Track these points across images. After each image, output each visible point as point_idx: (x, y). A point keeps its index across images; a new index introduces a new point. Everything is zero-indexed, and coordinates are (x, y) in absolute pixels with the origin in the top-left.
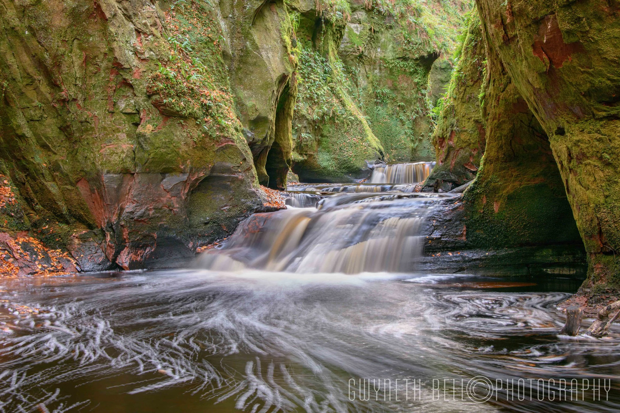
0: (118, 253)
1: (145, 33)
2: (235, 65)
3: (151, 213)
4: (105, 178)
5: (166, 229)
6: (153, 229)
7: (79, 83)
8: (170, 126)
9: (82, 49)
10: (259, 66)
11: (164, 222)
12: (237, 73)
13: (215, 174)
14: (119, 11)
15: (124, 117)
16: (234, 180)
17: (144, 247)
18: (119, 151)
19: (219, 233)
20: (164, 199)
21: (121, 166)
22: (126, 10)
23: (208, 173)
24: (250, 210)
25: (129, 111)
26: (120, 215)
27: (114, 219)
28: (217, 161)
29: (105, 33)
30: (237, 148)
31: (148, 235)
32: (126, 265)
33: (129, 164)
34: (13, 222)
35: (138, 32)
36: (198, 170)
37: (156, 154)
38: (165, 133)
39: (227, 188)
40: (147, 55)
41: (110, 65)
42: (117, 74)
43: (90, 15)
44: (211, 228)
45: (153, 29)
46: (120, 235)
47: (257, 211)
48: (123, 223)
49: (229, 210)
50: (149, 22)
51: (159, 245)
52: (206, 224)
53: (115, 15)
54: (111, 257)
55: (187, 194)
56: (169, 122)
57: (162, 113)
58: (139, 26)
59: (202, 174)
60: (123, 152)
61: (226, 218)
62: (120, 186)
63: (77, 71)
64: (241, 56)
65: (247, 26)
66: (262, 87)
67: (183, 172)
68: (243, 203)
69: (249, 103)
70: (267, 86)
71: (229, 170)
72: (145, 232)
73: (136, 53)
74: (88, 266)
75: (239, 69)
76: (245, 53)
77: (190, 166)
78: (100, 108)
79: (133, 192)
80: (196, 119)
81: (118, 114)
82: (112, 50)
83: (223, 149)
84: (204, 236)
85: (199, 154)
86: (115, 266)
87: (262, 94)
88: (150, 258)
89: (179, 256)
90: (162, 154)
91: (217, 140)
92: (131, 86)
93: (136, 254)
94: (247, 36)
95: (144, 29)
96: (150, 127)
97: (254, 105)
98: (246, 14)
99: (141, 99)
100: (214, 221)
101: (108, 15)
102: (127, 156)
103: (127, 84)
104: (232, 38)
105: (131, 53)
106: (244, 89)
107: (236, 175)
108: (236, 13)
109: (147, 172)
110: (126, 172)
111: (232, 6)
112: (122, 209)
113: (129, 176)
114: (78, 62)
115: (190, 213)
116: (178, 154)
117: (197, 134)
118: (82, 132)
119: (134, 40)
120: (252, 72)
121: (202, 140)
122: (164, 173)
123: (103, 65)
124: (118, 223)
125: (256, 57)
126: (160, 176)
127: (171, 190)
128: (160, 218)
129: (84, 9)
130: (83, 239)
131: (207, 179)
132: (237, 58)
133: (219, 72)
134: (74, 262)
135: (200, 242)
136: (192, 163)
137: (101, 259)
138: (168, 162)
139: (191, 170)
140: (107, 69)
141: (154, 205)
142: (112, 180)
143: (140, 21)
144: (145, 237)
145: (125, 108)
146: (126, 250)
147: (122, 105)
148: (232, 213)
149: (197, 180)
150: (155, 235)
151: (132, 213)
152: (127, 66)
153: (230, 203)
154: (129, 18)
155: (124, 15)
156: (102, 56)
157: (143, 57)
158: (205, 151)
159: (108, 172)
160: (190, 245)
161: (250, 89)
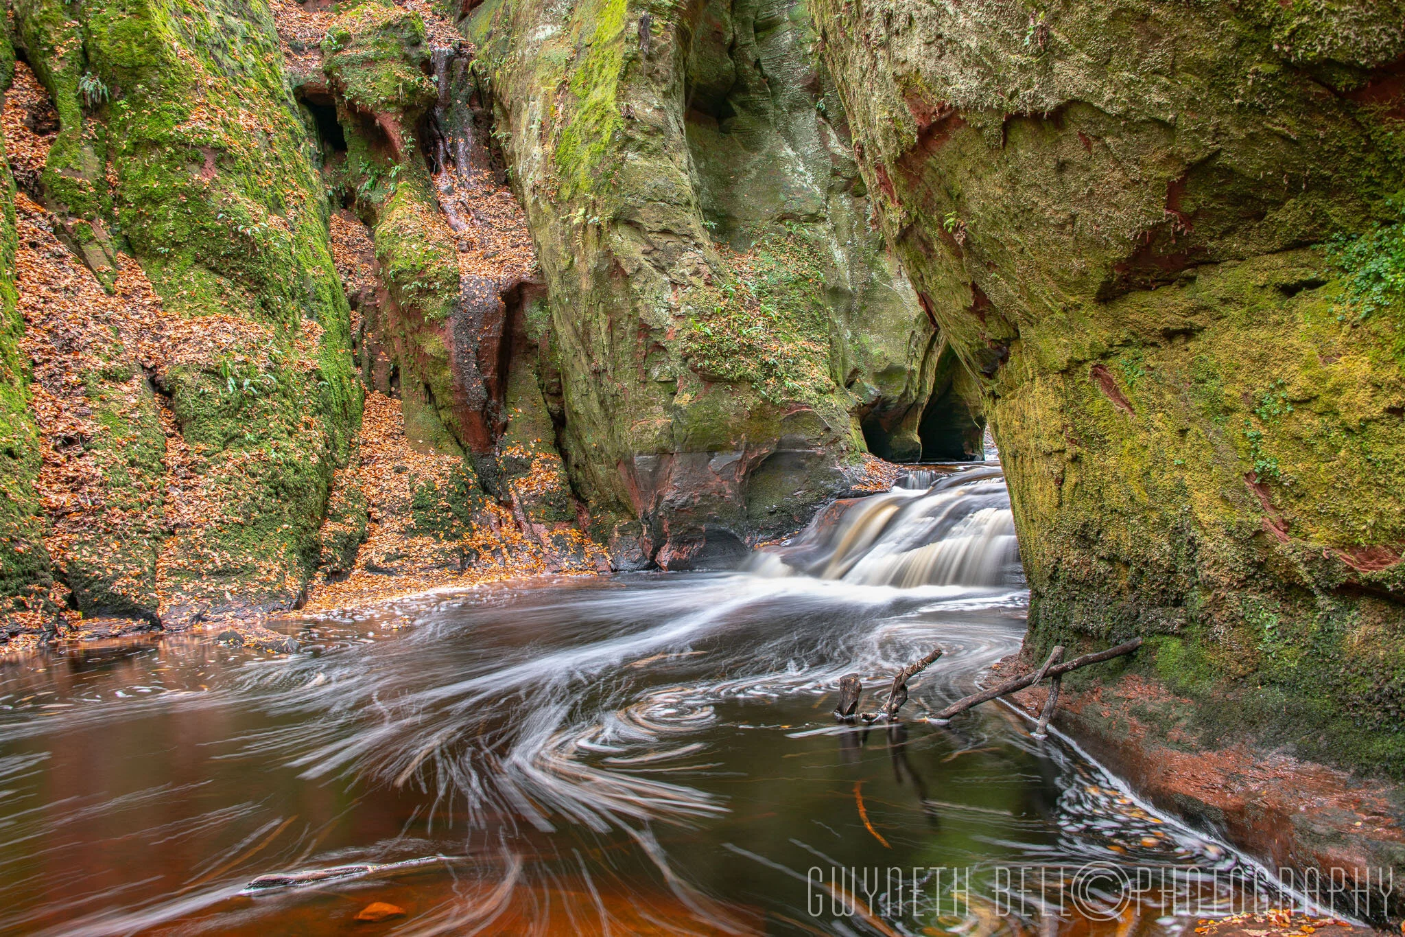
0: (656, 550)
1: (682, 285)
2: (857, 303)
3: (696, 500)
4: (637, 460)
5: (716, 521)
6: (701, 520)
7: (607, 351)
8: (713, 394)
9: (606, 312)
10: (891, 301)
11: (714, 512)
12: (860, 313)
13: (783, 450)
14: (647, 264)
15: (658, 387)
16: (810, 457)
17: (691, 542)
18: (652, 428)
19: (789, 525)
20: (713, 484)
21: (655, 446)
22: (657, 260)
23: (774, 449)
24: (830, 493)
25: (664, 378)
26: (657, 504)
27: (651, 509)
28: (786, 434)
29: (628, 291)
30: (814, 416)
31: (694, 528)
32: (665, 564)
33: (665, 442)
34: (552, 511)
35: (674, 284)
36: (758, 445)
37: (696, 429)
38: (707, 403)
39: (801, 467)
40: (683, 311)
41: (636, 327)
42: (647, 337)
43: (611, 275)
44: (779, 518)
45: (694, 279)
46: (660, 528)
47: (840, 497)
48: (661, 514)
49: (804, 496)
50: (687, 272)
51: (709, 540)
52: (772, 513)
53: (639, 270)
54: (648, 554)
55: (744, 477)
56: (713, 389)
57: (703, 378)
58: (675, 277)
59: (764, 451)
60: (656, 429)
61: (799, 506)
62: (656, 470)
63: (604, 338)
64: (865, 292)
65: (872, 253)
66: (895, 329)
67: (736, 449)
68: (822, 486)
69: (875, 351)
70: (902, 326)
71: (803, 444)
72: (691, 524)
73: (670, 309)
74: (624, 564)
75: (863, 307)
76: (870, 287)
77: (745, 441)
78: (630, 378)
79: (673, 477)
80: (752, 382)
81: (651, 383)
82: (636, 310)
83: (793, 417)
84: (767, 529)
85: (756, 425)
86: (653, 565)
87: (896, 338)
88: (698, 555)
89: (733, 554)
90: (704, 429)
91: (782, 407)
92: (664, 349)
93: (680, 551)
94: (872, 265)
95: (681, 280)
96: (687, 397)
97: (883, 353)
98: (869, 238)
99: (677, 363)
100: (783, 510)
101: (628, 271)
102: (661, 433)
103: (659, 347)
104: (851, 270)
105: (663, 311)
106: (871, 333)
107: (813, 451)
108: (857, 237)
109: (689, 450)
110: (663, 452)
111: (851, 230)
112: (660, 497)
113: (668, 457)
114: (604, 327)
115: (749, 501)
116: (726, 427)
117: (751, 401)
118: (615, 407)
119: (669, 296)
120: (882, 310)
121: (761, 409)
122: (712, 451)
123: (629, 328)
124: (655, 514)
125: (887, 290)
126: (706, 456)
127: (722, 472)
128: (708, 508)
129: (604, 268)
130: (622, 532)
131: (772, 457)
132: (860, 293)
133: (813, 317)
134: (609, 558)
135: (761, 536)
136: (748, 438)
137: (637, 557)
138: (715, 437)
139: (748, 446)
140: (633, 332)
141: (700, 490)
142: (646, 463)
143: (675, 273)
144: (691, 529)
145: (660, 376)
146: (667, 546)
147: (656, 373)
148: (807, 499)
149: (758, 458)
150: (703, 528)
151: (672, 501)
152: (656, 326)
153: (805, 486)
154: (662, 270)
155: (655, 267)
156: (626, 319)
157: (678, 313)
158: (765, 422)
159: (641, 453)
160: (747, 540)
161: (879, 332)
